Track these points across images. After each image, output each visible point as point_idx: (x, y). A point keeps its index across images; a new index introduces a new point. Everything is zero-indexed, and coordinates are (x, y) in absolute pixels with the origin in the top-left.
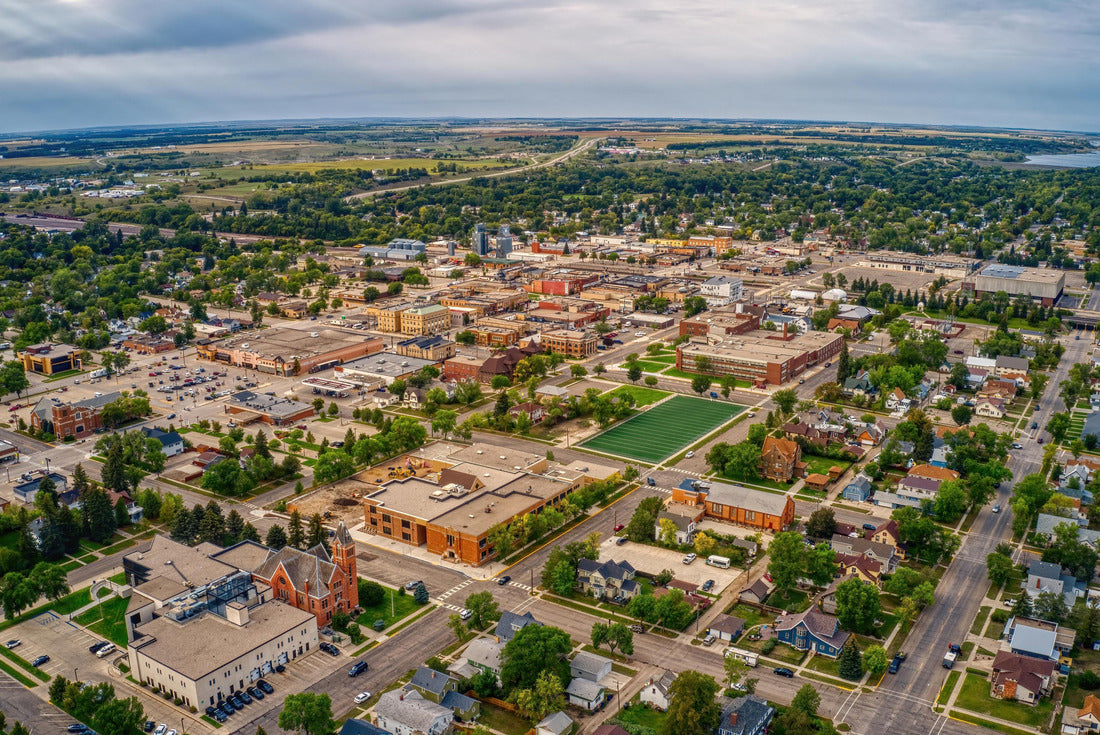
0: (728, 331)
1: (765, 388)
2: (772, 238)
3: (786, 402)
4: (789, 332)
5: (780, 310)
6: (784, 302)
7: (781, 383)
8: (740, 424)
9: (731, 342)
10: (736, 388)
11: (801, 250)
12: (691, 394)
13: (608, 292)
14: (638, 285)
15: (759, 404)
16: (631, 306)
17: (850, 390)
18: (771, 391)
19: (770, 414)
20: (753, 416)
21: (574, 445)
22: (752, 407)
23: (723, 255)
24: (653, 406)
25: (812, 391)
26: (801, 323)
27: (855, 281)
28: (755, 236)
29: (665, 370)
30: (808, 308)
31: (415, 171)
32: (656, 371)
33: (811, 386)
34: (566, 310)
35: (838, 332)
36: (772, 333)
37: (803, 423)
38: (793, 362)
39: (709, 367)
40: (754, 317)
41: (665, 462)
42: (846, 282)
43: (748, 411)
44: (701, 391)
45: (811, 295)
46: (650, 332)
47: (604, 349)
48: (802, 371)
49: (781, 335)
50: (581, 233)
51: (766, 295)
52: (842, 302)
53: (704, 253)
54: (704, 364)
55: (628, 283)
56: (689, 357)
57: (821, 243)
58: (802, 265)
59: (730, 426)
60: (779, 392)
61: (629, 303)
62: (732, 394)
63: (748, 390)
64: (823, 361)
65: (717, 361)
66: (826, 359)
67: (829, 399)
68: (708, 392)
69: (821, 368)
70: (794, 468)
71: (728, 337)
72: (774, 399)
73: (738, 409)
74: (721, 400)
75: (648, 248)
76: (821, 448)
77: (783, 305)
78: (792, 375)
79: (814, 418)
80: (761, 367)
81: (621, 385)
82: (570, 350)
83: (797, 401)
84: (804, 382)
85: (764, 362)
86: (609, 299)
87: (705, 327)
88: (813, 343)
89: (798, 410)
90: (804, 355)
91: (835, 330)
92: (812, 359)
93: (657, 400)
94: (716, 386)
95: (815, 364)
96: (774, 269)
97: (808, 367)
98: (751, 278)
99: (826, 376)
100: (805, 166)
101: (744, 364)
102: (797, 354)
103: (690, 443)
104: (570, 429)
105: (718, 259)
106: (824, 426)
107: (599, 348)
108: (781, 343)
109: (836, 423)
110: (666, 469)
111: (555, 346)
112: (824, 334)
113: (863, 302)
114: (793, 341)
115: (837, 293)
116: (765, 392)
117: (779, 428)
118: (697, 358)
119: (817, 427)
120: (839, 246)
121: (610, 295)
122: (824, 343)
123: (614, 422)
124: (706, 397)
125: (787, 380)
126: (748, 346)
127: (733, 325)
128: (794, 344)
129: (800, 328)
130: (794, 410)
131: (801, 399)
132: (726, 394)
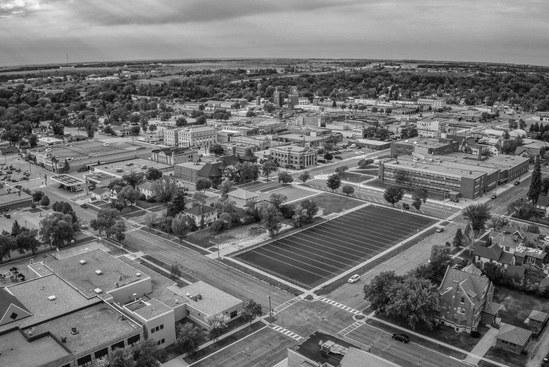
0: (431, 151)
1: (457, 202)
2: (473, 104)
3: (478, 218)
4: (483, 155)
5: (477, 141)
6: (480, 136)
7: (474, 198)
8: (426, 239)
9: (431, 159)
10: (428, 200)
11: (492, 109)
12: (384, 204)
13: (346, 124)
14: (372, 121)
15: (450, 218)
16: (361, 134)
17: (543, 208)
18: (464, 205)
19: (459, 231)
20: (442, 230)
21: (228, 255)
22: (442, 221)
23: (439, 109)
24: (341, 214)
25: (504, 207)
26: (493, 149)
27: (532, 125)
28: (462, 102)
29: (367, 181)
30: (498, 140)
31: (269, 70)
32: (358, 182)
33: (503, 202)
34: (309, 134)
35: (524, 156)
36: (468, 155)
37: (497, 245)
38: (486, 178)
39: (407, 180)
40: (454, 142)
41: (318, 288)
42: (526, 125)
43: (437, 225)
44: (393, 202)
45: (500, 133)
46: (369, 152)
47: (323, 162)
48: (494, 187)
49: (477, 157)
50: (350, 98)
51: (466, 132)
52: (524, 137)
53: (426, 108)
54: (402, 176)
55: (363, 120)
56: (390, 170)
57: (505, 107)
58: (493, 117)
59: (414, 242)
60: (470, 207)
61: (360, 132)
62: (422, 206)
63: (441, 203)
64: (513, 179)
65: (415, 174)
66: (514, 179)
67: (521, 215)
68: (401, 202)
69: (511, 185)
70: (483, 313)
71: (430, 156)
72: (465, 214)
73: (428, 222)
74: (412, 212)
75: (390, 104)
76: (518, 280)
77: (478, 139)
78: (485, 190)
79: (509, 238)
80: (456, 181)
81: (320, 192)
82: (292, 162)
83: (489, 217)
84: (496, 197)
85: (458, 177)
86: (347, 129)
87: (411, 148)
88: (504, 163)
89: (490, 226)
90: (497, 173)
91: (522, 155)
92: (503, 177)
93: (347, 209)
94: (408, 198)
95: (506, 182)
96: (473, 118)
97: (500, 184)
98: (457, 122)
99: (516, 193)
100: (494, 75)
101: (439, 178)
102: (490, 171)
103: (362, 262)
104: (238, 236)
105: (435, 111)
106: (520, 249)
107: (320, 161)
108: (476, 163)
109: (532, 246)
110: (316, 298)
111: (280, 158)
112: (512, 157)
113: (539, 138)
114: (486, 161)
115: (520, 132)
116: (457, 206)
117: (467, 248)
118: (395, 171)
119: (512, 251)
120: (517, 109)
121: (347, 126)
122: (515, 164)
123: (291, 229)
124: (398, 208)
125: (480, 195)
126: (445, 164)
127: (434, 147)
128: (487, 164)
129: (492, 153)
130: (486, 226)
131: (493, 214)
132: (417, 205)
